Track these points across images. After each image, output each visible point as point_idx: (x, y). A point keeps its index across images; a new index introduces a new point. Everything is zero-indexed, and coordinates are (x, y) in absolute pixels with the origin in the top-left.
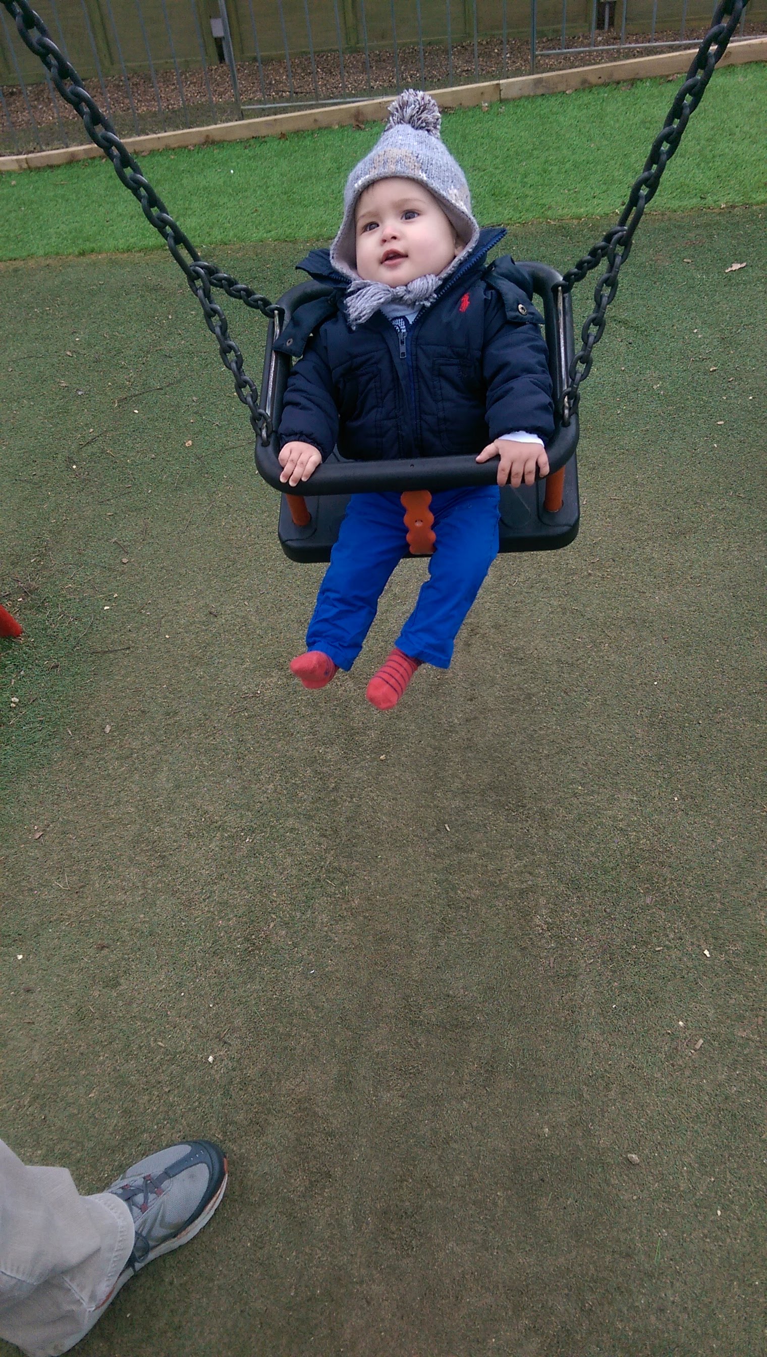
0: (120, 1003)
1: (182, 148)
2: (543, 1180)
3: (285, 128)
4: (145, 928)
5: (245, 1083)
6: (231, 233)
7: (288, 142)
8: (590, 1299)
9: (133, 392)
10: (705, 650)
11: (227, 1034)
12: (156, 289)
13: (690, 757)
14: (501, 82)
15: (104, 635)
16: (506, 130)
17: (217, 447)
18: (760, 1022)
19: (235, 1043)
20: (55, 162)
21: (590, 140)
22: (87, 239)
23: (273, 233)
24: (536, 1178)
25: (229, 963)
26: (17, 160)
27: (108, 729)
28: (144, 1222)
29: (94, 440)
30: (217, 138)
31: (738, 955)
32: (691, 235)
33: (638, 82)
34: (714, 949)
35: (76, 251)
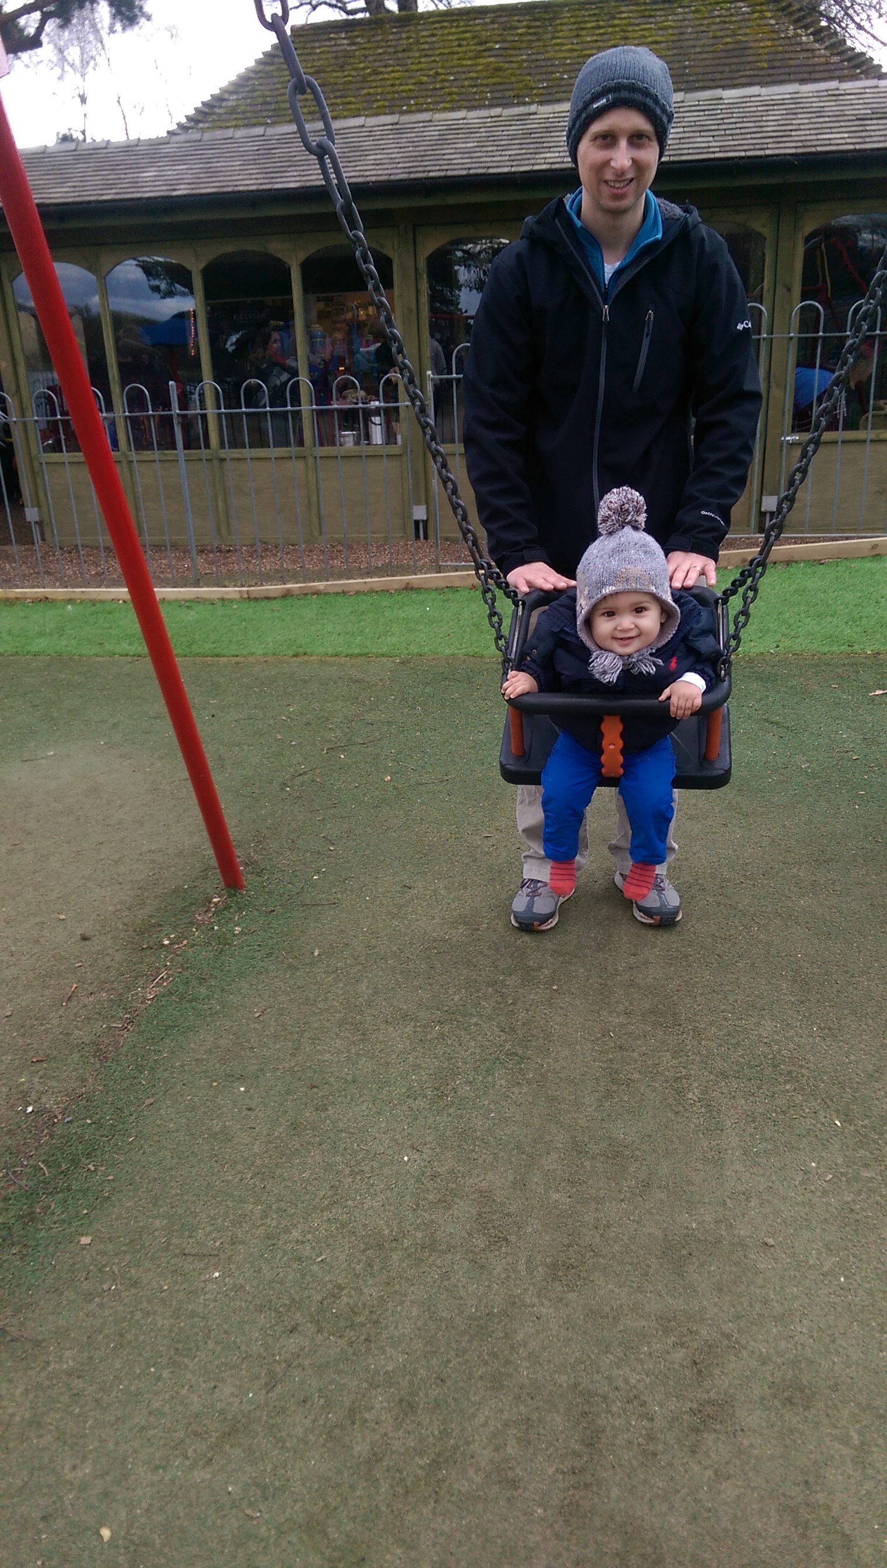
0: (328, 1122)
1: (385, 591)
2: (690, 1254)
4: (349, 1078)
5: (434, 1176)
6: (427, 649)
9: (339, 744)
11: (420, 1145)
12: (359, 681)
15: (313, 894)
17: (412, 782)
19: (427, 1151)
20: (271, 595)
22: (300, 647)
24: (684, 1252)
25: (421, 1103)
26: (240, 592)
27: (316, 954)
29: (305, 773)
30: (416, 587)
31: (865, 1128)
32: (840, 671)
33: (794, 564)
34: (845, 1121)
35: (291, 654)
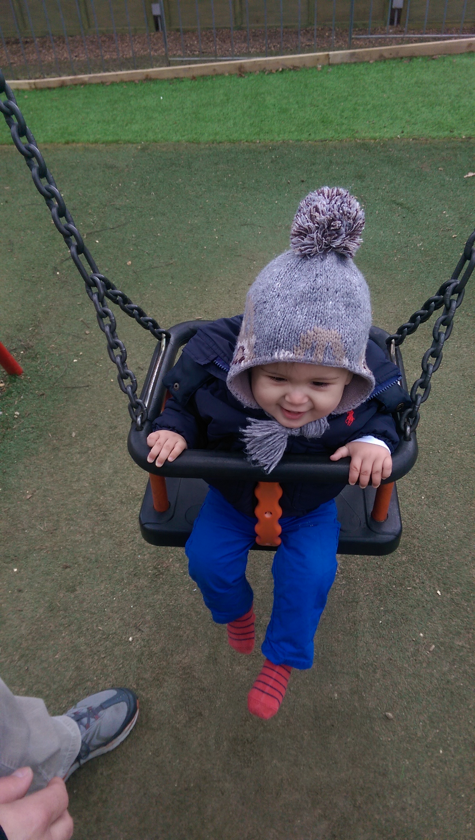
0: (76, 602)
1: (131, 82)
2: (333, 726)
3: (195, 73)
4: (93, 557)
5: (151, 655)
6: (160, 136)
7: (196, 83)
8: (359, 799)
9: (95, 229)
10: (444, 408)
11: (141, 624)
12: (112, 167)
13: (432, 472)
14: (331, 53)
15: (73, 377)
16: (332, 83)
17: (147, 266)
18: (470, 637)
19: (146, 630)
20: (52, 85)
21: (384, 92)
22: (70, 134)
23: (185, 137)
24: (328, 723)
25: (143, 582)
26: (29, 84)
28: (87, 735)
30: (153, 77)
31: (458, 595)
32: (444, 154)
33: (415, 59)
34: (444, 590)
35: (63, 141)
